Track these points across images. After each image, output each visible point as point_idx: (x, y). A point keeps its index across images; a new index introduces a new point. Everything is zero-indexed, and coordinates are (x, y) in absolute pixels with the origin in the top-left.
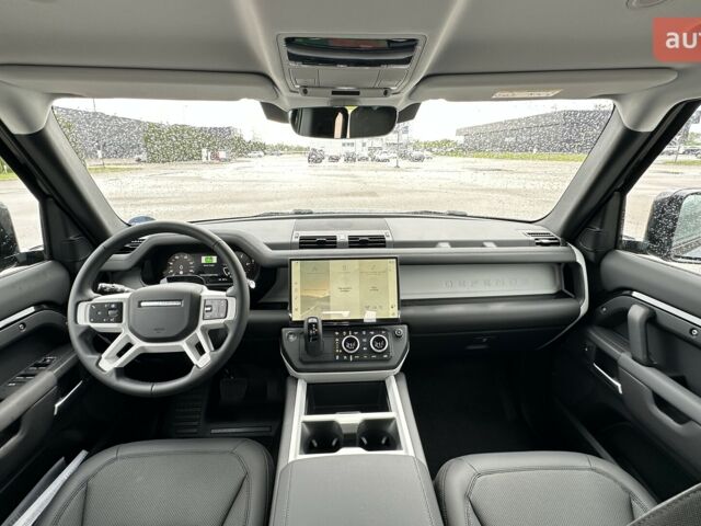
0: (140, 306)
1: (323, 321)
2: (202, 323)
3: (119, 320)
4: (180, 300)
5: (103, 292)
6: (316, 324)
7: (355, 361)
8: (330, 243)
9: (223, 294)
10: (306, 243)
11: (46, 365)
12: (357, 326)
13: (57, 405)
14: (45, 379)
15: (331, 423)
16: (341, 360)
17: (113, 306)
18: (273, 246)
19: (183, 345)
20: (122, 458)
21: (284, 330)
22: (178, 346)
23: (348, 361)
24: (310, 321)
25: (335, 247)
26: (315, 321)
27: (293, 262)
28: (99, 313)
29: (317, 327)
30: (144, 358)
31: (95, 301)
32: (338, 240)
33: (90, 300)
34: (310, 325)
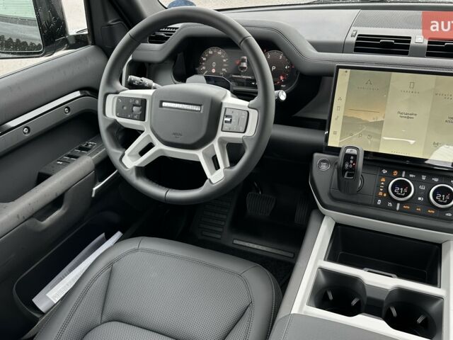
0: (161, 106)
1: (366, 153)
2: (220, 134)
3: (142, 118)
4: (200, 105)
5: (131, 86)
6: (355, 156)
7: (401, 211)
8: (400, 46)
9: (245, 103)
10: (366, 44)
11: (87, 150)
12: (416, 166)
13: (95, 189)
14: (85, 163)
15: (355, 280)
16: (384, 207)
17: (137, 102)
18: (319, 47)
19: (199, 155)
20: (143, 250)
21: (316, 155)
22: (194, 155)
23: (393, 209)
24: (348, 151)
25: (406, 54)
26: (355, 152)
27: (341, 71)
28: (126, 107)
29: (355, 160)
30: (162, 161)
31: (121, 94)
32: (412, 43)
33: (117, 93)
34: (347, 157)
